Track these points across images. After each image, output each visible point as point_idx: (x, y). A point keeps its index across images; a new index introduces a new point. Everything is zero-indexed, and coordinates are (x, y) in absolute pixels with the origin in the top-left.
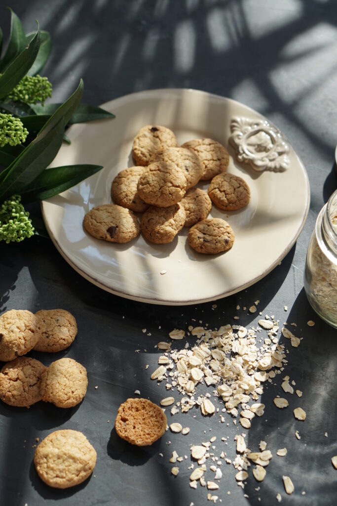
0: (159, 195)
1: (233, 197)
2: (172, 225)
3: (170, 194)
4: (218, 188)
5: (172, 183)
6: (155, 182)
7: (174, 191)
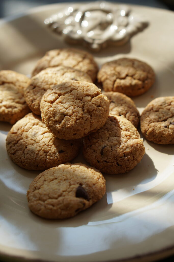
0: (89, 116)
1: (140, 74)
2: (130, 136)
3: (98, 106)
4: (117, 78)
5: (88, 95)
6: (72, 108)
7: (99, 100)
